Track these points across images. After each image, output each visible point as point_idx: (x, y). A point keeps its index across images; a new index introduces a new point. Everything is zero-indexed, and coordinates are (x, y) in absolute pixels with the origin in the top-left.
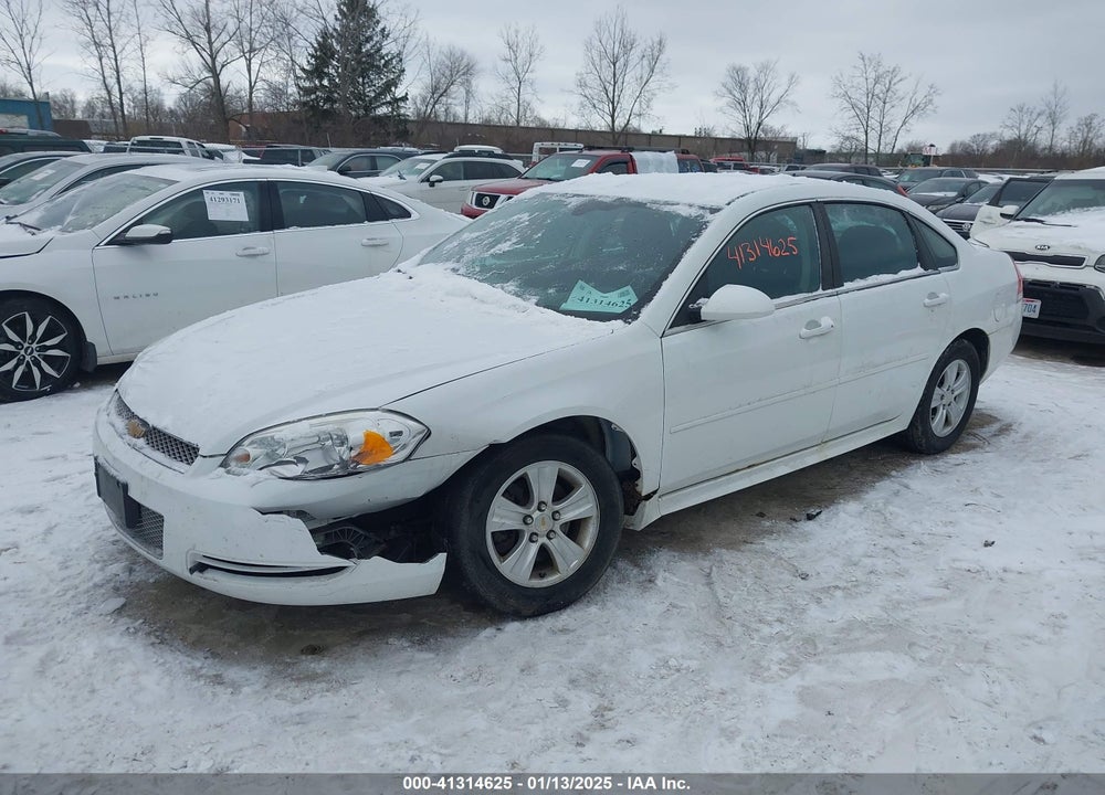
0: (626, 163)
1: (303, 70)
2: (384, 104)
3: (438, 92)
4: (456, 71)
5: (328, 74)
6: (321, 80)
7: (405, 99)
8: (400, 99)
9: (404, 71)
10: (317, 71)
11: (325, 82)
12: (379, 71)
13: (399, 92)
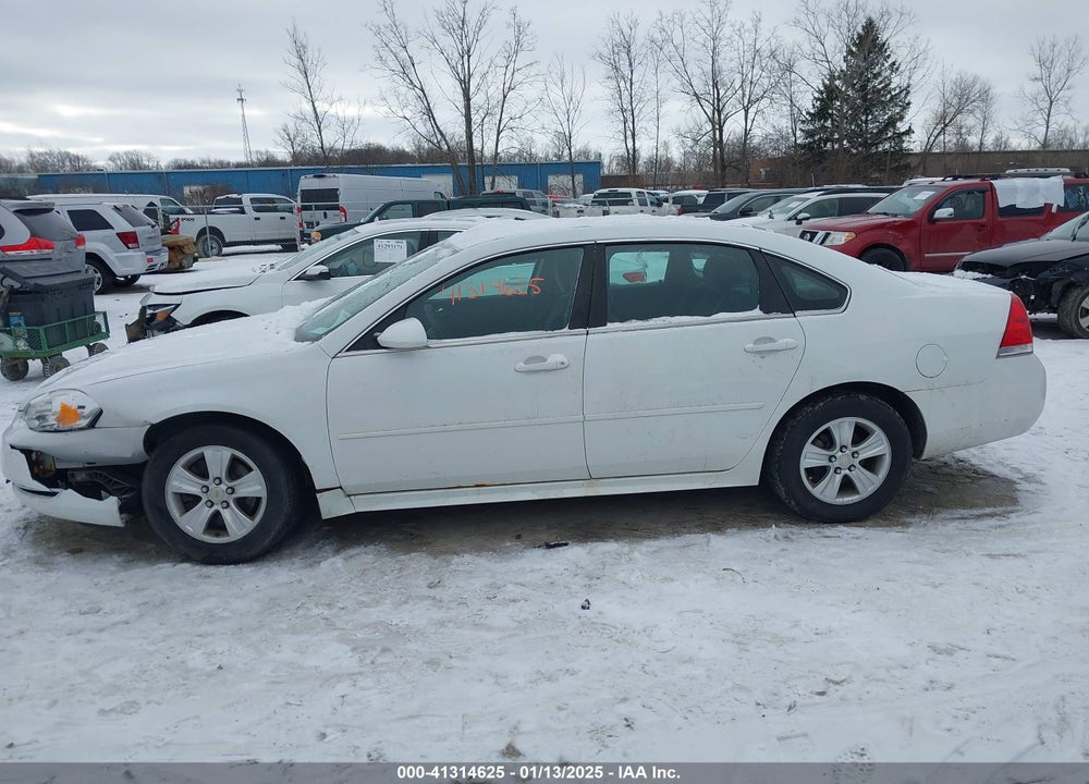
0: (983, 192)
1: (808, 113)
2: (886, 139)
3: (943, 121)
4: (965, 98)
5: (831, 115)
6: (826, 121)
7: (909, 132)
8: (903, 133)
9: (909, 104)
10: (821, 113)
11: (829, 122)
12: (884, 105)
13: (902, 127)
